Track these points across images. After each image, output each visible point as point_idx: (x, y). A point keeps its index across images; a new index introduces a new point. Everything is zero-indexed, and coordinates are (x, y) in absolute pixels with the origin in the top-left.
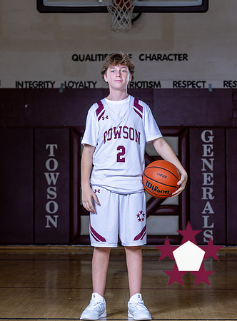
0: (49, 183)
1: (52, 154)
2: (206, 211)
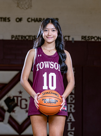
2: (70, 120)
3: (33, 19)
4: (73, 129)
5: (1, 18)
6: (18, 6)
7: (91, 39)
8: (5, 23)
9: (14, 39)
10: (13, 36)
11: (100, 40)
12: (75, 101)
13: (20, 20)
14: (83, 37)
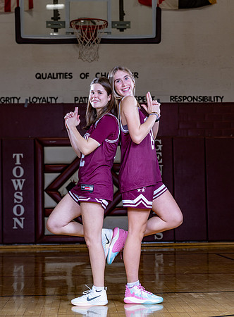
0: (16, 189)
1: (18, 163)
3: (103, 74)
5: (60, 74)
6: (80, 58)
7: (184, 99)
8: (64, 79)
9: (77, 102)
10: (76, 99)
11: (195, 101)
13: (86, 75)
14: (173, 98)
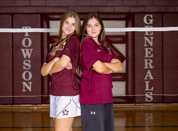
1: (27, 35)
2: (147, 78)
4: (152, 89)
12: (153, 55)
